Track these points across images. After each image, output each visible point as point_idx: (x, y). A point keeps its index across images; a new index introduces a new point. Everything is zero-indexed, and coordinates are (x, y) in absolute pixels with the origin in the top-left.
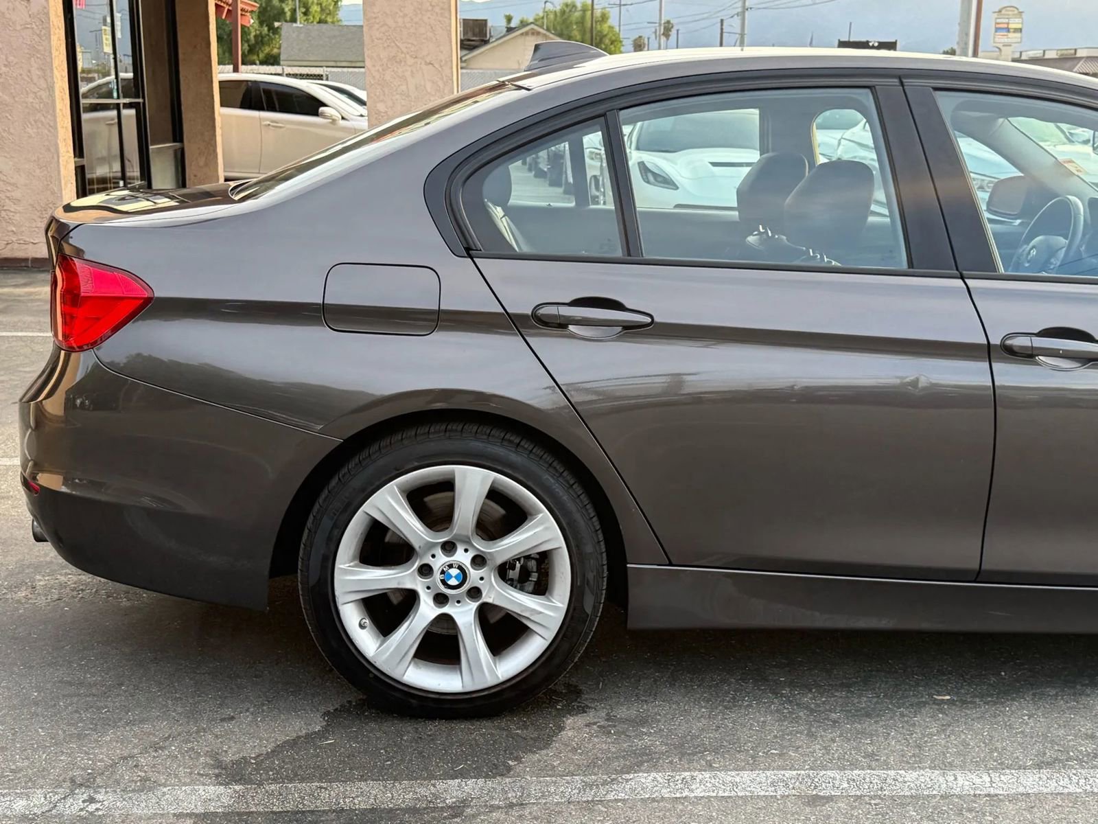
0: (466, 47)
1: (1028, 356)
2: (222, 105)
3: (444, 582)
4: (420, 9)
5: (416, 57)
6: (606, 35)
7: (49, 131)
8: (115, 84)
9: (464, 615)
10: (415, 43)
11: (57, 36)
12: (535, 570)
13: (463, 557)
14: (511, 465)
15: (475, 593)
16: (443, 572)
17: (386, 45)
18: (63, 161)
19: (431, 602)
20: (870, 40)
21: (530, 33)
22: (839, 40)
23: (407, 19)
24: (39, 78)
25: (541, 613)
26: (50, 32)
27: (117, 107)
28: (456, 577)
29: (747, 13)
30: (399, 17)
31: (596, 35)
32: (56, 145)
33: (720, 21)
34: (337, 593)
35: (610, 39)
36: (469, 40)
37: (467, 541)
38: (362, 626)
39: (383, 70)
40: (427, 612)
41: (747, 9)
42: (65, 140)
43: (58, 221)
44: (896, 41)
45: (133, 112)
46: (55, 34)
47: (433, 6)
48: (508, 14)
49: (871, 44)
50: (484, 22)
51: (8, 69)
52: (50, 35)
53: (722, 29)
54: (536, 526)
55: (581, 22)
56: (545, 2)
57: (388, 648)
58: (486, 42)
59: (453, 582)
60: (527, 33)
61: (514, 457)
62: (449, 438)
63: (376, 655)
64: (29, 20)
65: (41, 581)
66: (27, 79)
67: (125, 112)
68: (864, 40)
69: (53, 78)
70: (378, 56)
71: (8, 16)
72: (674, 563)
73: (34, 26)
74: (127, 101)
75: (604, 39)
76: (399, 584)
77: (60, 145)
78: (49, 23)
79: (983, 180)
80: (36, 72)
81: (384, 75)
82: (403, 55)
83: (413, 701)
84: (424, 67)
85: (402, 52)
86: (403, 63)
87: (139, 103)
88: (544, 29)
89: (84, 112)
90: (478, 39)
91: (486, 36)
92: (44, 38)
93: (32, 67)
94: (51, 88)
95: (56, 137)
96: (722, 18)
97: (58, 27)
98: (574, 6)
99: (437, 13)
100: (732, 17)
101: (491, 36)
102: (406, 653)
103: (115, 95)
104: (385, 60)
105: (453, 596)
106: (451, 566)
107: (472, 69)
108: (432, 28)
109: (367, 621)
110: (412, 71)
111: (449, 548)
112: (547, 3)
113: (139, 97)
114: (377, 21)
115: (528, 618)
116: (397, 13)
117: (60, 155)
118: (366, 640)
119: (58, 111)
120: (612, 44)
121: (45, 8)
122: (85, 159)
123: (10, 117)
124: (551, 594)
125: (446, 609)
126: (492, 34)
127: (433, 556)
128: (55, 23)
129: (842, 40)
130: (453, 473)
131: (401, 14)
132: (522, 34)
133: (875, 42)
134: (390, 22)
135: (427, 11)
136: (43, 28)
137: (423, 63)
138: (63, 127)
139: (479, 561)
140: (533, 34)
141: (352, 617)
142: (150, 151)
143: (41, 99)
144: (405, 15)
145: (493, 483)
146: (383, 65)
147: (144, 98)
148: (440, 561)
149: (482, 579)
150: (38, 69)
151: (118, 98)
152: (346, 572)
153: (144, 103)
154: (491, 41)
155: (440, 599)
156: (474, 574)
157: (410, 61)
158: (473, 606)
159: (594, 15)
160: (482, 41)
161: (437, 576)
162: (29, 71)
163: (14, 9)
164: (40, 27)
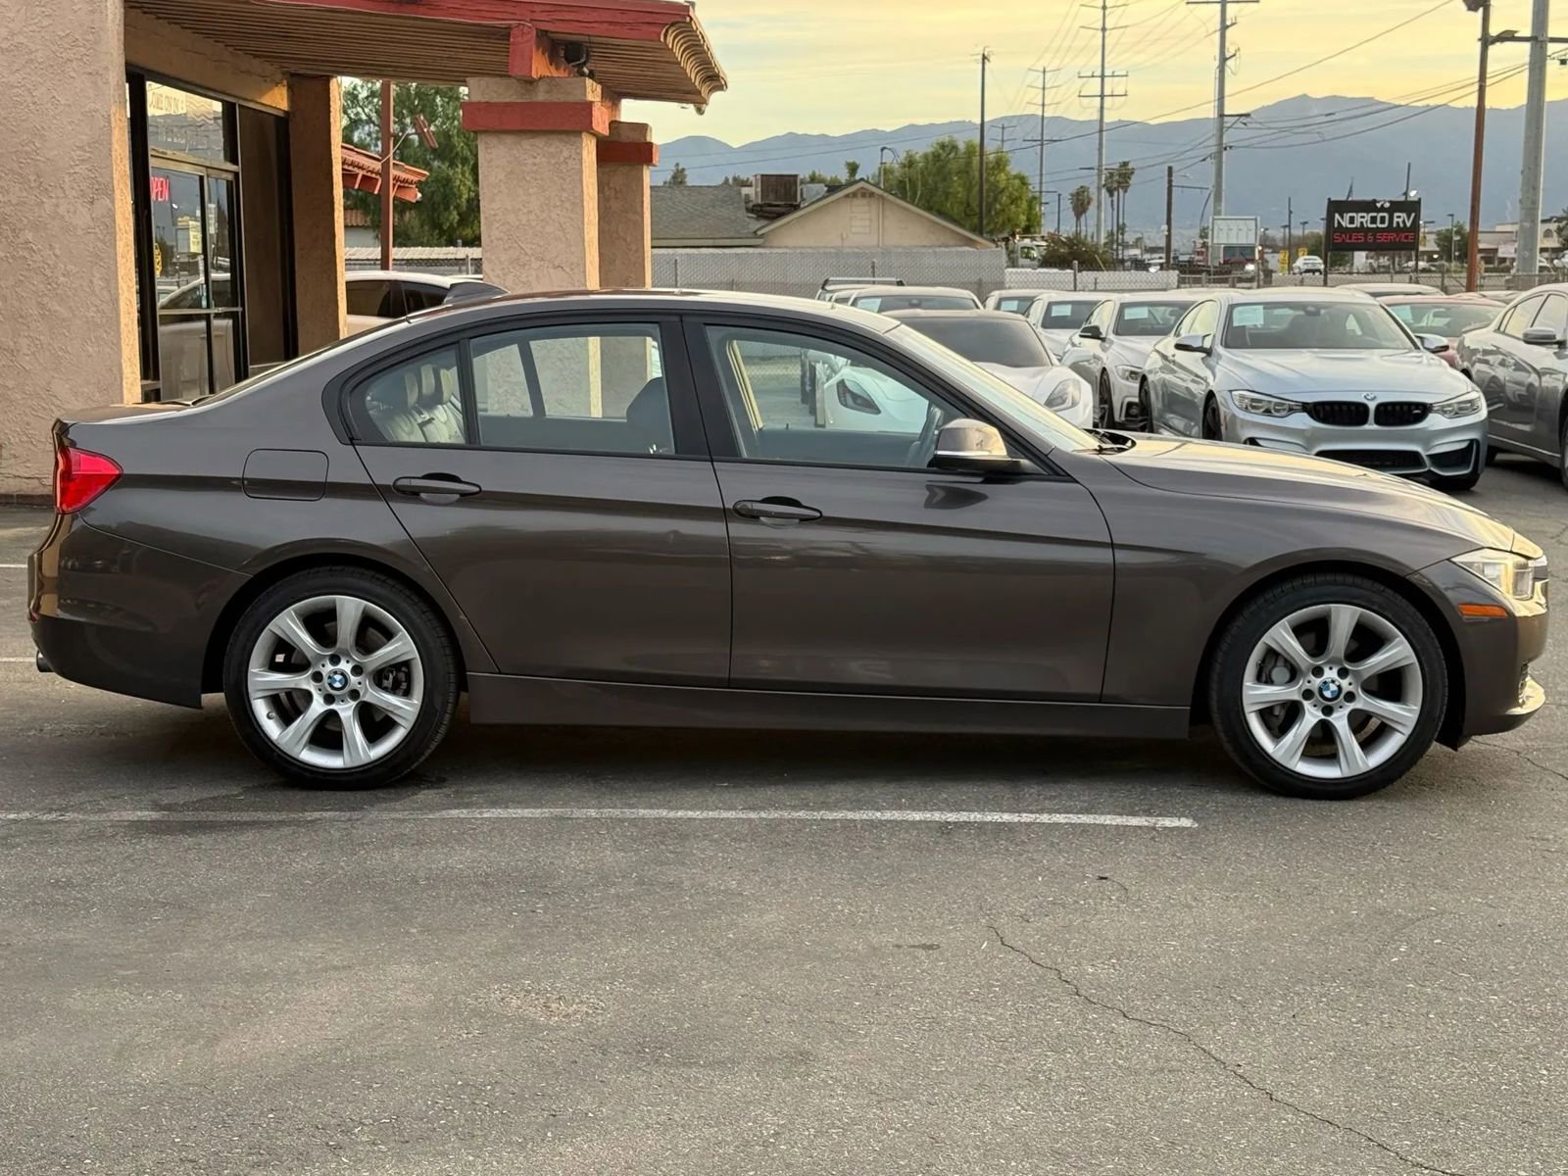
0: (766, 215)
1: (752, 517)
2: (350, 312)
3: (331, 685)
4: (546, 204)
5: (542, 260)
6: (1003, 190)
7: (111, 348)
8: (205, 290)
9: (346, 711)
10: (541, 243)
11: (124, 240)
12: (404, 679)
13: (345, 666)
14: (378, 596)
15: (354, 694)
16: (330, 677)
17: (506, 246)
18: (127, 383)
19: (322, 701)
20: (1378, 199)
21: (859, 195)
22: (1329, 199)
23: (532, 217)
24: (102, 289)
25: (401, 708)
26: (115, 237)
27: (207, 318)
28: (340, 681)
29: (1224, 153)
30: (524, 214)
31: (988, 190)
32: (120, 365)
33: (1166, 168)
34: (250, 691)
35: (1010, 197)
36: (770, 205)
37: (347, 654)
38: (269, 717)
39: (504, 275)
40: (318, 707)
41: (1225, 149)
42: (130, 359)
43: (61, 422)
44: (1420, 199)
45: (229, 322)
46: (121, 239)
47: (563, 201)
48: (851, 161)
49: (1379, 205)
50: (792, 179)
51: (67, 279)
52: (115, 241)
53: (1170, 182)
54: (397, 642)
55: (965, 171)
56: (883, 149)
57: (288, 734)
58: (796, 208)
59: (337, 685)
60: (854, 195)
61: (379, 590)
62: (332, 576)
63: (278, 738)
64: (92, 224)
65: (48, 727)
66: (88, 290)
67: (216, 323)
68: (1369, 198)
69: (118, 289)
70: (498, 258)
71: (67, 219)
72: (502, 671)
73: (97, 230)
74: (220, 310)
75: (1000, 196)
76: (296, 684)
77: (124, 365)
78: (115, 227)
79: (1270, 402)
80: (98, 283)
81: (504, 280)
82: (527, 258)
83: (307, 774)
84: (551, 271)
85: (526, 254)
86: (527, 267)
87: (237, 312)
88: (880, 188)
89: (161, 324)
90: (782, 203)
91: (796, 200)
92: (108, 244)
93: (94, 277)
94: (115, 301)
95: (120, 356)
96: (1170, 165)
97: (126, 232)
98: (954, 148)
99: (567, 209)
100: (1204, 160)
101: (803, 200)
102: (302, 737)
103: (204, 303)
104: (506, 263)
105: (338, 696)
106: (336, 673)
107: (771, 247)
108: (561, 226)
109: (274, 714)
110: (537, 276)
111: (335, 660)
112: (885, 151)
113: (237, 306)
114: (497, 218)
115: (392, 712)
116: (520, 209)
117: (124, 376)
118: (272, 728)
119: (122, 325)
120: (1011, 203)
121: (110, 210)
122: (161, 381)
123: (67, 334)
124: (412, 696)
125: (333, 707)
126: (805, 196)
127: (323, 666)
128: (122, 227)
129: (1333, 199)
130: (334, 601)
131: (525, 210)
132: (847, 196)
133: (1385, 201)
134: (511, 218)
135: (555, 207)
136: (108, 233)
137: (551, 265)
138: (128, 345)
139: (357, 670)
140: (864, 195)
141: (261, 709)
142: (249, 370)
143: (104, 313)
144: (530, 212)
145: (365, 609)
146: (503, 269)
147: (243, 305)
148: (328, 668)
149: (360, 683)
150: (101, 279)
151: (208, 307)
152: (256, 675)
153: (243, 313)
154: (802, 206)
155: (329, 699)
156: (353, 679)
157: (535, 264)
158: (353, 704)
159: (985, 160)
160: (791, 205)
161: (326, 680)
162: (91, 282)
163: (75, 212)
164: (105, 232)
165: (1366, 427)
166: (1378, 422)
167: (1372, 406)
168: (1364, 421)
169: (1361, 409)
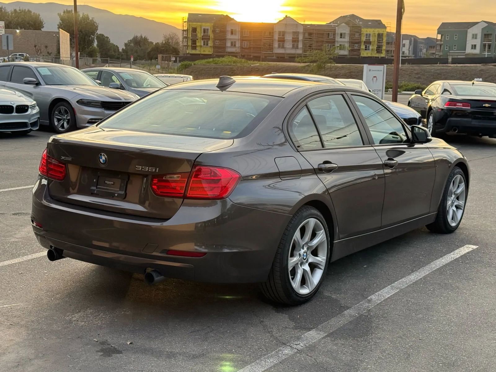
13: (306, 249)
25: (322, 261)
34: (289, 268)
54: (321, 234)
57: (297, 283)
62: (307, 210)
63: (295, 286)
102: (300, 284)
105: (304, 262)
115: (320, 264)
125: (303, 267)
148: (302, 251)
155: (301, 264)
158: (307, 264)
165: (14, 114)
166: (17, 112)
167: (15, 106)
168: (12, 112)
169: (11, 107)
